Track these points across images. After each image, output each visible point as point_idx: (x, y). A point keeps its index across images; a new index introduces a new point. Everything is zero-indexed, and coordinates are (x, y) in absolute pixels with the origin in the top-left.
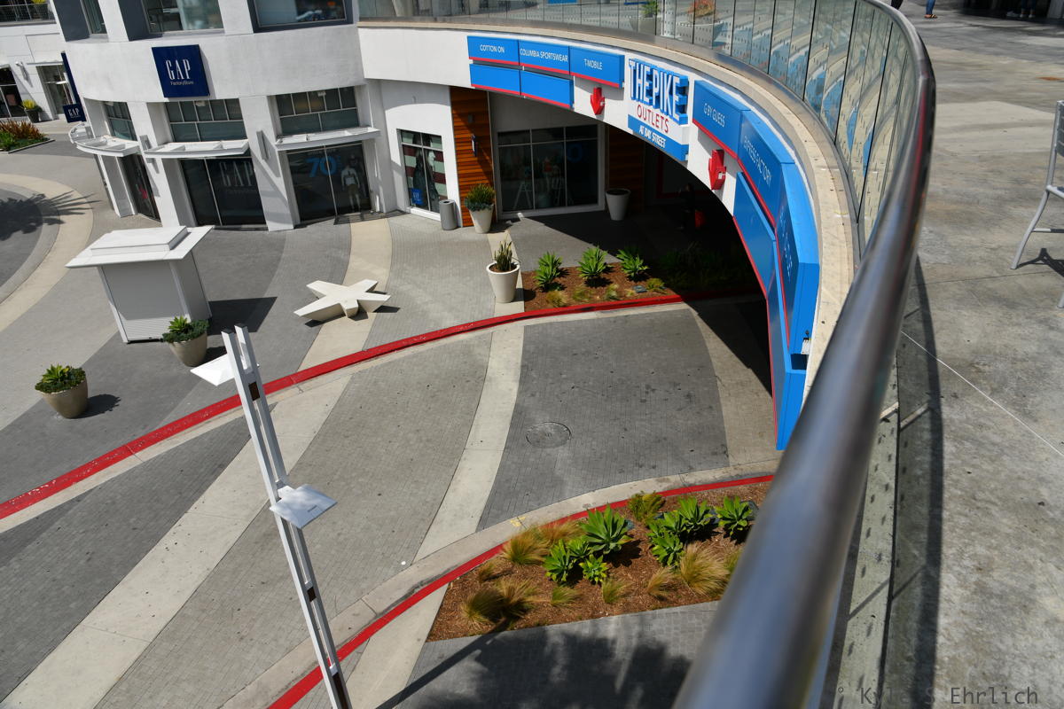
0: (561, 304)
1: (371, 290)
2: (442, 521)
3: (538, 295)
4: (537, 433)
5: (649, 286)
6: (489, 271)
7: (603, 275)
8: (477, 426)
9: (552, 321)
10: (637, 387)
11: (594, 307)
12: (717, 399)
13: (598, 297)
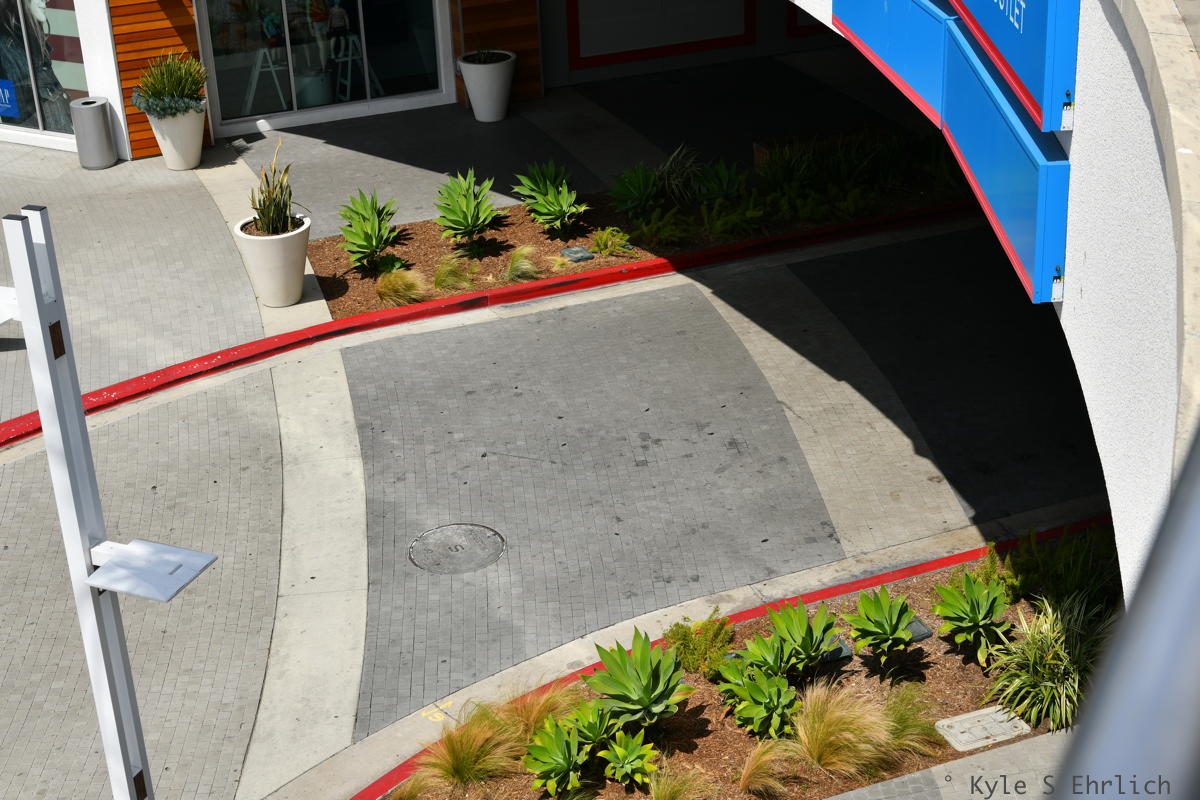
0: (414, 295)
3: (354, 285)
4: (431, 547)
5: (598, 245)
6: (242, 235)
7: (489, 234)
8: (293, 550)
9: (400, 334)
10: (618, 439)
11: (486, 297)
12: (794, 444)
13: (490, 278)
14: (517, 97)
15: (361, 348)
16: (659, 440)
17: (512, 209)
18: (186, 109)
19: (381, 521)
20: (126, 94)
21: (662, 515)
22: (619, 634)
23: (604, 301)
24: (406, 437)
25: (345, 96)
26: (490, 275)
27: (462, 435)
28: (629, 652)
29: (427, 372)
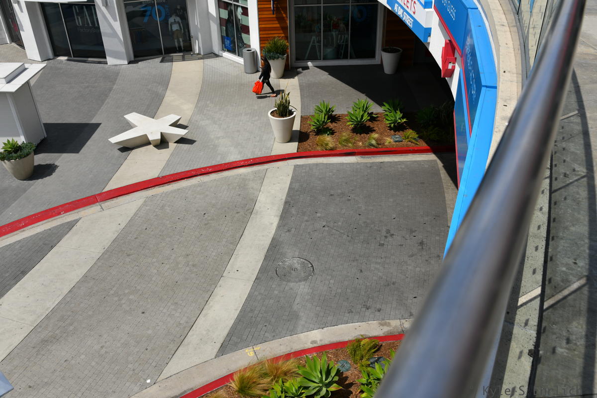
0: (328, 147)
1: (175, 125)
2: (188, 344)
3: (311, 137)
4: (286, 267)
6: (270, 116)
8: (237, 255)
9: (319, 162)
11: (356, 152)
15: (303, 165)
21: (379, 273)
24: (299, 211)
25: (341, 56)
26: (361, 142)
27: (320, 215)
29: (320, 182)
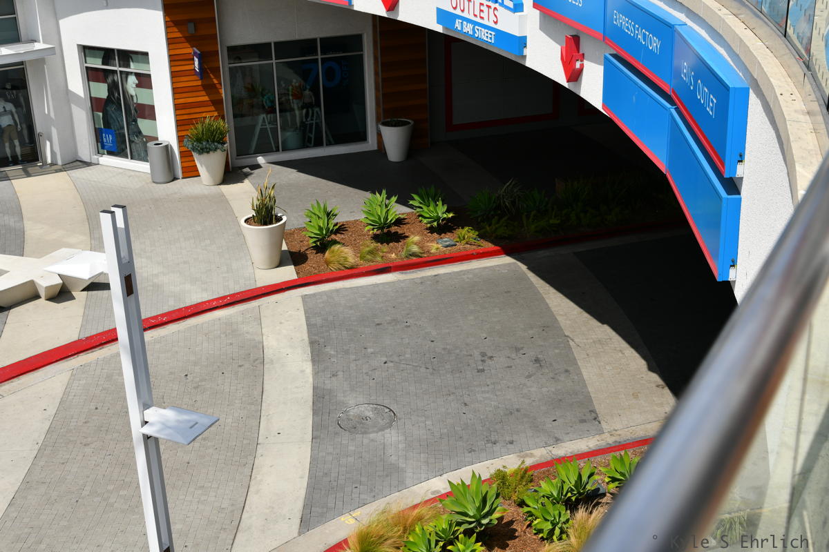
0: (348, 264)
2: (249, 528)
3: (311, 257)
4: (351, 417)
5: (459, 238)
6: (245, 225)
7: (394, 229)
8: (267, 416)
9: (338, 287)
10: (468, 356)
11: (390, 267)
12: (574, 362)
13: (393, 255)
14: (413, 148)
15: (314, 295)
16: (492, 357)
17: (408, 214)
18: (216, 149)
19: (322, 401)
20: (180, 139)
21: (492, 403)
22: (463, 475)
23: (461, 271)
24: (339, 350)
25: (311, 143)
26: (392, 254)
27: (372, 350)
28: (469, 486)
29: (353, 311)
